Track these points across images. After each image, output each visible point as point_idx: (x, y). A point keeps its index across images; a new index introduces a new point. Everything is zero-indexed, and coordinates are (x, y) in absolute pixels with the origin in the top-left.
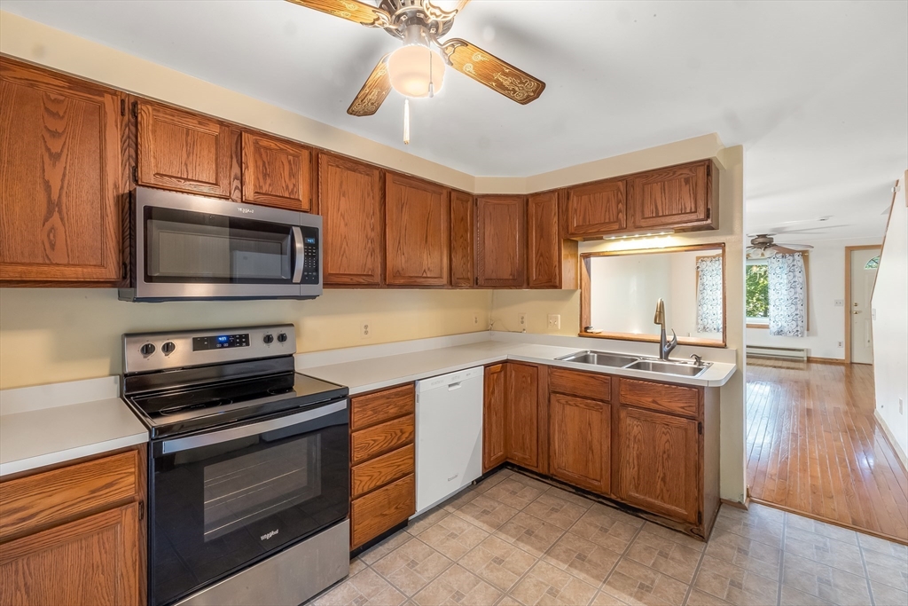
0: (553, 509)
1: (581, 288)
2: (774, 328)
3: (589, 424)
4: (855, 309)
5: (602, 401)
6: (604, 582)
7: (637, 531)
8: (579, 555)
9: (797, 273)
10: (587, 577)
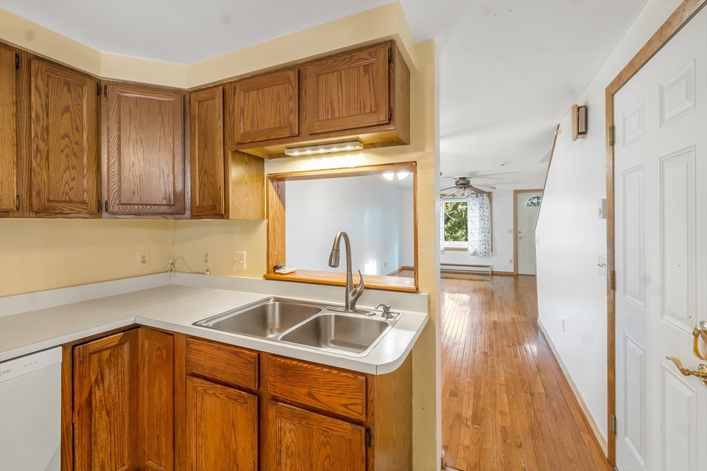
1: (268, 218)
2: (471, 251)
3: (233, 425)
4: (519, 235)
5: (248, 390)
9: (485, 209)
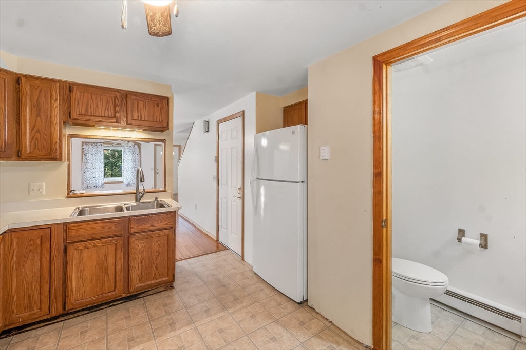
0: (82, 333)
1: (69, 161)
2: (126, 182)
3: (106, 256)
4: (157, 171)
5: (116, 236)
6: (154, 339)
7: (144, 305)
8: (128, 339)
9: (136, 155)
10: (144, 345)
